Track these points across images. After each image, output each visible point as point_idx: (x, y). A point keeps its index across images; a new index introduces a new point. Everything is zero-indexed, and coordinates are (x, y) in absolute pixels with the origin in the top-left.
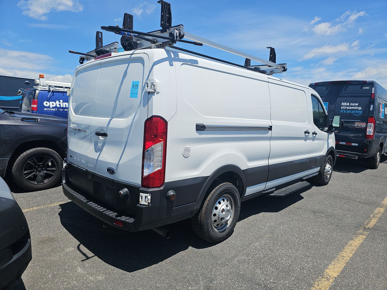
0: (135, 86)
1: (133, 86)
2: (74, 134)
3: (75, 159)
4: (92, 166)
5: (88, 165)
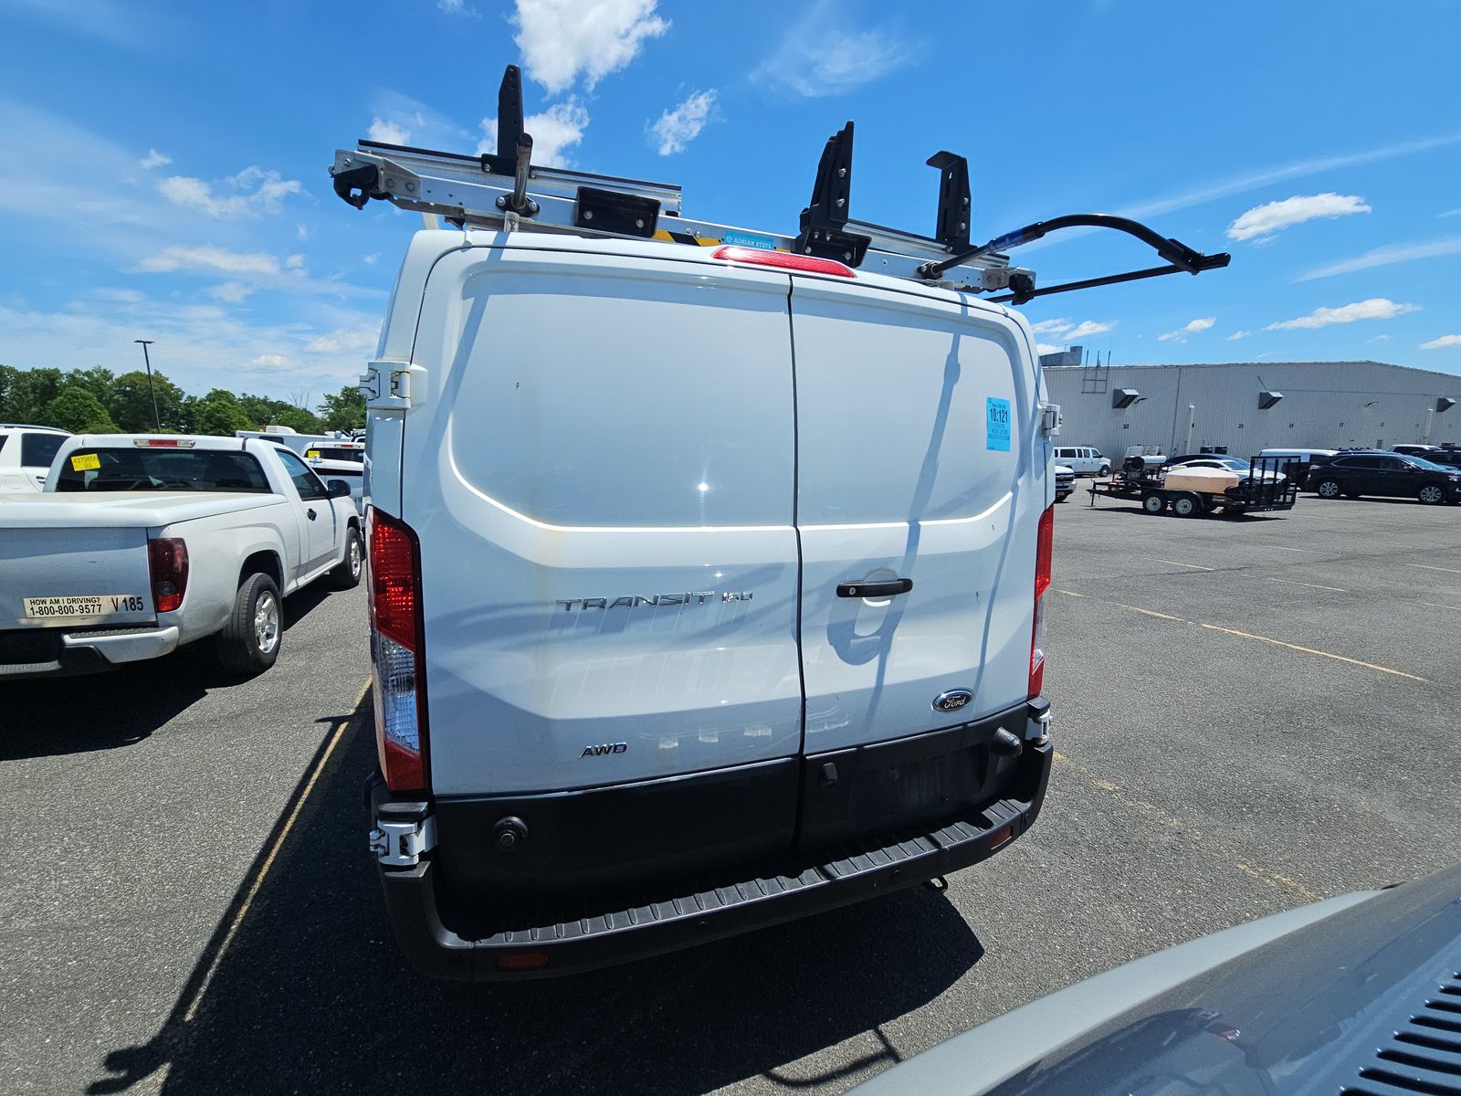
0: (997, 413)
1: (993, 411)
2: (591, 629)
3: (666, 747)
4: (841, 725)
5: (811, 731)
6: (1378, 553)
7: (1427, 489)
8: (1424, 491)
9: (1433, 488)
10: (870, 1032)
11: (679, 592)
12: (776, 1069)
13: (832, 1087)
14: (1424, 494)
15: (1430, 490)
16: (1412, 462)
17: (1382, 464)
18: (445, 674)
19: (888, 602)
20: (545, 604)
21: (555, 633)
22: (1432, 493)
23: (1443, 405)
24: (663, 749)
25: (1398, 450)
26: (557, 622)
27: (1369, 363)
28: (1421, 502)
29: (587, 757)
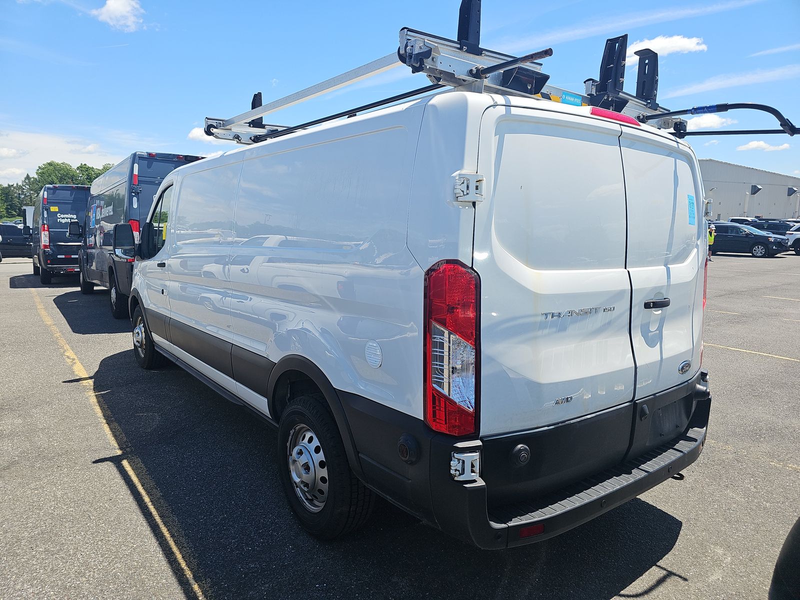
1: (689, 203)
2: (554, 329)
3: (587, 398)
4: (649, 382)
5: (639, 386)
6: (744, 290)
7: (756, 247)
8: (754, 249)
9: (760, 246)
10: (654, 567)
11: (587, 307)
12: (622, 592)
13: (654, 593)
14: (755, 250)
15: (758, 247)
16: (747, 229)
17: (730, 231)
18: (491, 359)
19: (660, 312)
20: (536, 315)
21: (540, 333)
22: (759, 250)
23: (755, 190)
24: (585, 399)
25: (733, 221)
26: (542, 326)
27: (711, 160)
28: (754, 256)
29: (556, 405)
